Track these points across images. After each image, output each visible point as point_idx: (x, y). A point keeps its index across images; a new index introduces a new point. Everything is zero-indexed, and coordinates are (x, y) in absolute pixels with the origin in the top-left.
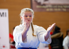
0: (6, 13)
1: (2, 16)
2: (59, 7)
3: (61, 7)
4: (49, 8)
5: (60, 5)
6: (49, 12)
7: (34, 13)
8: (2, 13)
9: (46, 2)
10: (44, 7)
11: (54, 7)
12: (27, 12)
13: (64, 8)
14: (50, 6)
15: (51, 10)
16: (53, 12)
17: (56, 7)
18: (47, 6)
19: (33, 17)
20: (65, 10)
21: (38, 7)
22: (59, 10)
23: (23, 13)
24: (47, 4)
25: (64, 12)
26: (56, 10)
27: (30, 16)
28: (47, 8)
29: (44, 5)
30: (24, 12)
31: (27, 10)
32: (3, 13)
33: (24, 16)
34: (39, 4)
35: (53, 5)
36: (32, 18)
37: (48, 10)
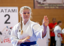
1: (13, 12)
2: (53, 5)
3: (55, 5)
4: (46, 6)
5: (54, 4)
6: (47, 9)
8: (13, 10)
9: (45, 2)
10: (43, 5)
11: (50, 5)
12: (25, 10)
13: (57, 6)
14: (47, 5)
15: (48, 7)
16: (50, 9)
17: (51, 5)
18: (45, 5)
20: (57, 8)
21: (39, 5)
22: (54, 7)
24: (45, 4)
25: (57, 9)
26: (51, 7)
28: (45, 6)
29: (43, 4)
30: (23, 10)
34: (39, 3)
35: (49, 4)
37: (46, 7)
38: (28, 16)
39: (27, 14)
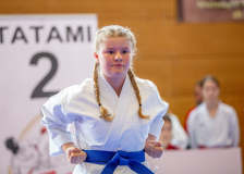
0: (89, 29)
7: (135, 42)
12: (113, 39)
19: (132, 54)
23: (102, 41)
27: (125, 52)
28: (234, 9)
30: (104, 39)
31: (113, 31)
32: (80, 29)
33: (104, 52)
36: (128, 57)
37: (237, 15)
38: (122, 63)
39: (118, 56)
